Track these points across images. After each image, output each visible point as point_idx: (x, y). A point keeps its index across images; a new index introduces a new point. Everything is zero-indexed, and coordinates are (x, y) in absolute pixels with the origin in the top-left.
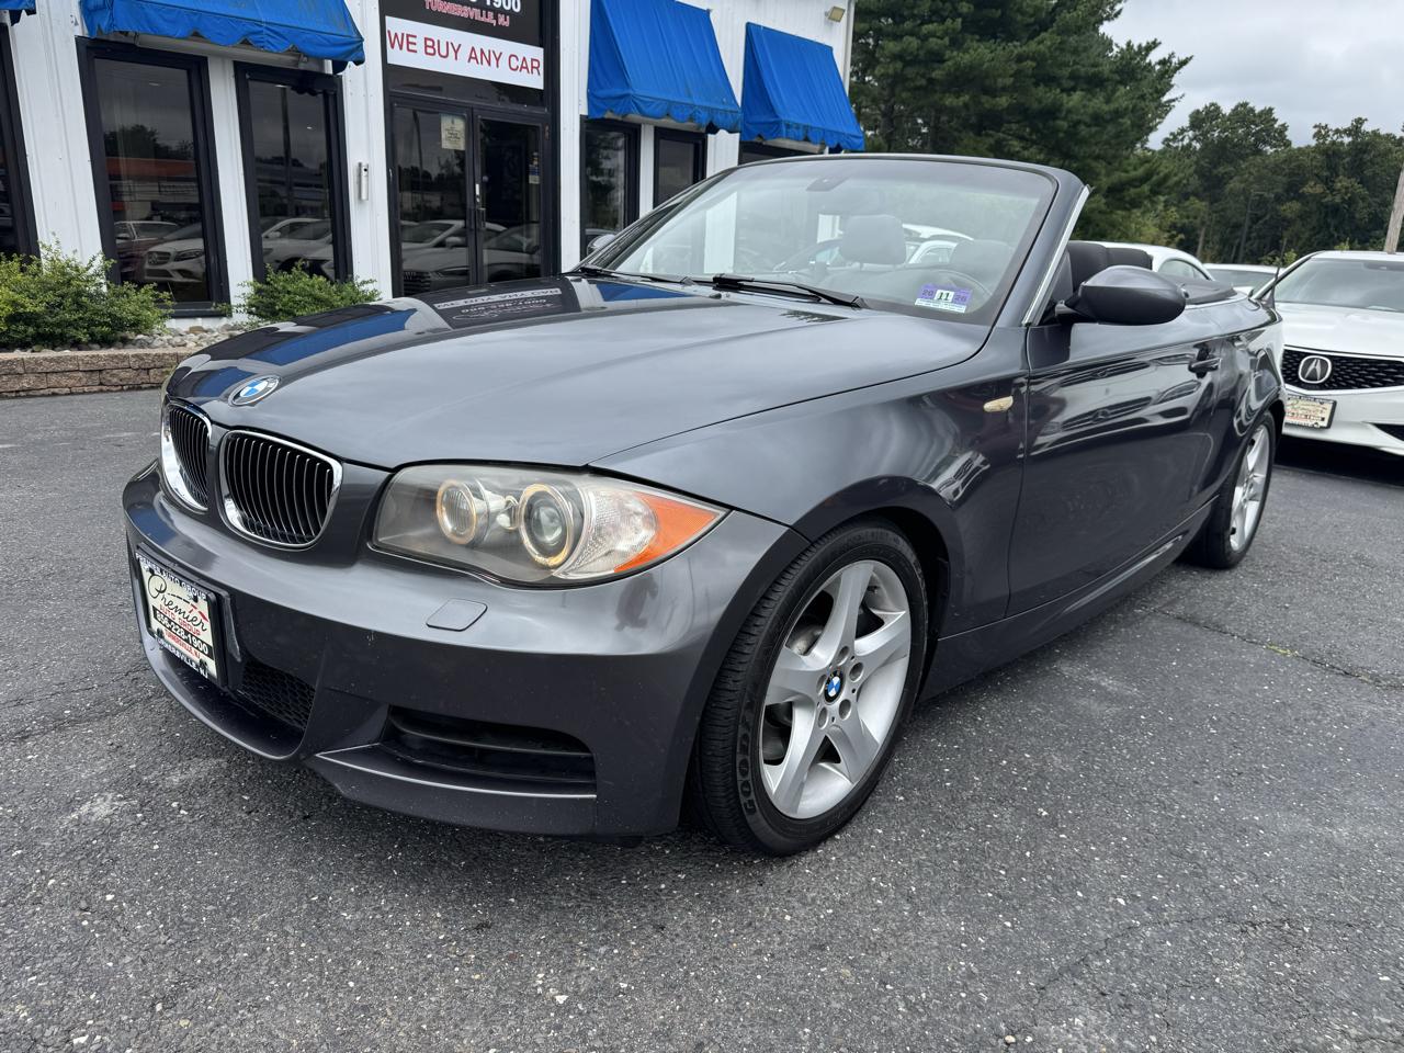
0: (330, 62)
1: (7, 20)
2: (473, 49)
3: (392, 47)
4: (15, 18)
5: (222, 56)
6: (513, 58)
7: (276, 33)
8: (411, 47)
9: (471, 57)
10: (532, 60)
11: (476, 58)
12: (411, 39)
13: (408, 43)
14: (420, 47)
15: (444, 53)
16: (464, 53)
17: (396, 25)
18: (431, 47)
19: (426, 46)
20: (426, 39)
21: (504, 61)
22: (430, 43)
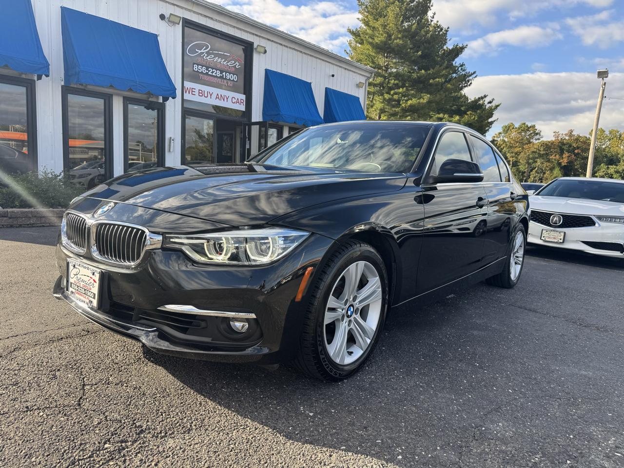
0: (161, 97)
1: (36, 78)
2: (218, 94)
3: (186, 92)
4: (39, 78)
5: (118, 95)
6: (233, 99)
7: (142, 86)
8: (193, 93)
9: (217, 98)
10: (241, 99)
11: (219, 98)
12: (193, 90)
13: (192, 91)
14: (197, 93)
15: (206, 95)
16: (214, 96)
17: (188, 84)
18: (201, 93)
19: (199, 93)
20: (199, 90)
21: (230, 99)
22: (201, 92)
